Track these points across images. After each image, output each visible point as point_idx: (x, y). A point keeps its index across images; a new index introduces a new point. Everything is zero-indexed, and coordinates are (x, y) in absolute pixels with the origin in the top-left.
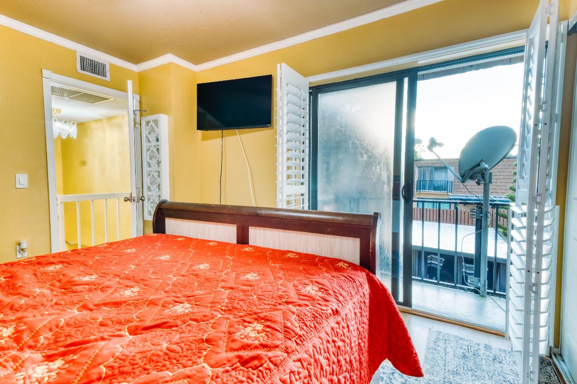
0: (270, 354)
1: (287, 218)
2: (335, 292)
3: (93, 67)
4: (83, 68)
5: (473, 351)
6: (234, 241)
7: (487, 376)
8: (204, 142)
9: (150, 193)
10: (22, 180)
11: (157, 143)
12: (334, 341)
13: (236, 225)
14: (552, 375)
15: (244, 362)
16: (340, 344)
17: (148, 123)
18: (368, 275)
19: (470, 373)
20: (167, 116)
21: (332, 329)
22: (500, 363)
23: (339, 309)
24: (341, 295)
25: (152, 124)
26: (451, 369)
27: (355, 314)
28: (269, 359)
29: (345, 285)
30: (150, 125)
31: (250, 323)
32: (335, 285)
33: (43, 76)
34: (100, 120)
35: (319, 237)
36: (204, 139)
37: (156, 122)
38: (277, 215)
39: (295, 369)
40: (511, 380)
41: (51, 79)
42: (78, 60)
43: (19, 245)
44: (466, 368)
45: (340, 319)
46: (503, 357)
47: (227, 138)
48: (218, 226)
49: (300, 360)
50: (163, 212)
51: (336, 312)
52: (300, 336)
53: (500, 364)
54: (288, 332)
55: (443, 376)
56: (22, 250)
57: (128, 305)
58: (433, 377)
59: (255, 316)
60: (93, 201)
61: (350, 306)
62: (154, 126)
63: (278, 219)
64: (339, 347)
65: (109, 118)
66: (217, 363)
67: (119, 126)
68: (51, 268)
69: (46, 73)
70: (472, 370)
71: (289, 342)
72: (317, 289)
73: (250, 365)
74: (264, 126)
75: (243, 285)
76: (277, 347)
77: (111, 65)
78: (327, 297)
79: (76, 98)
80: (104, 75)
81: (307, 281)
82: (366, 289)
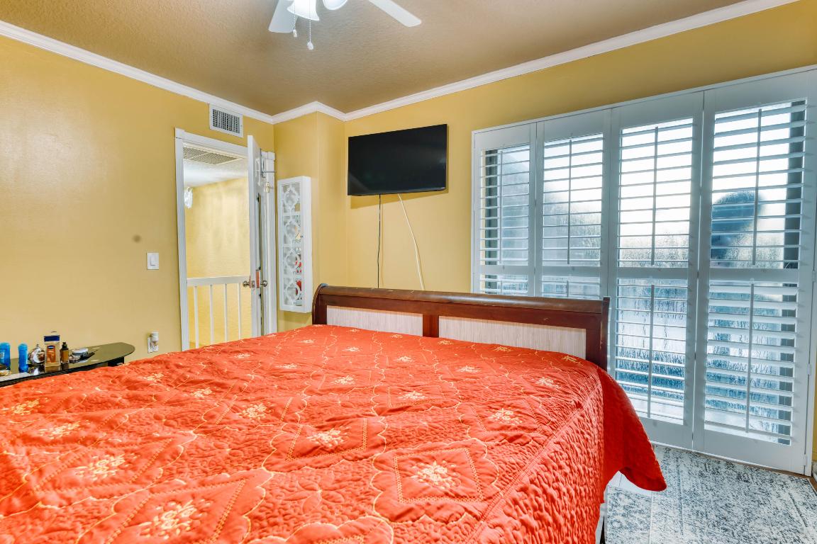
0: (533, 434)
1: (489, 306)
2: (572, 386)
3: (227, 122)
4: (215, 125)
5: (711, 468)
6: (420, 333)
7: (731, 496)
8: (354, 210)
9: (286, 276)
10: (153, 260)
11: (297, 213)
12: (582, 433)
13: (421, 315)
14: (810, 494)
15: (511, 440)
16: (586, 436)
17: (285, 188)
18: (599, 372)
19: (711, 493)
20: (309, 178)
21: (579, 421)
22: (747, 481)
23: (581, 402)
24: (579, 389)
25: (291, 188)
26: (687, 489)
27: (594, 410)
28: (533, 438)
29: (579, 380)
30: (288, 190)
31: (497, 409)
32: (569, 378)
33: (176, 136)
34: (216, 184)
35: (532, 328)
36: (354, 206)
37: (297, 187)
38: (477, 302)
39: (557, 450)
40: (761, 500)
41: (184, 139)
42: (211, 114)
43: (151, 336)
44: (705, 488)
45: (583, 412)
46: (750, 476)
47: (384, 205)
48: (398, 316)
49: (558, 443)
50: (325, 299)
51: (579, 406)
52: (553, 423)
53: (746, 483)
54: (541, 418)
55: (678, 497)
56: (155, 342)
57: (355, 391)
58: (665, 498)
59: (499, 404)
60: (211, 286)
61: (589, 401)
62: (294, 191)
63: (478, 307)
64: (587, 440)
65: (227, 182)
66: (486, 438)
67: (240, 191)
68: (240, 356)
69: (179, 132)
70: (712, 490)
71: (545, 426)
72: (552, 382)
73: (516, 442)
74: (435, 189)
75: (467, 377)
76: (535, 429)
77: (245, 118)
78: (566, 390)
79: (199, 160)
80: (237, 131)
81: (537, 375)
82: (599, 386)
